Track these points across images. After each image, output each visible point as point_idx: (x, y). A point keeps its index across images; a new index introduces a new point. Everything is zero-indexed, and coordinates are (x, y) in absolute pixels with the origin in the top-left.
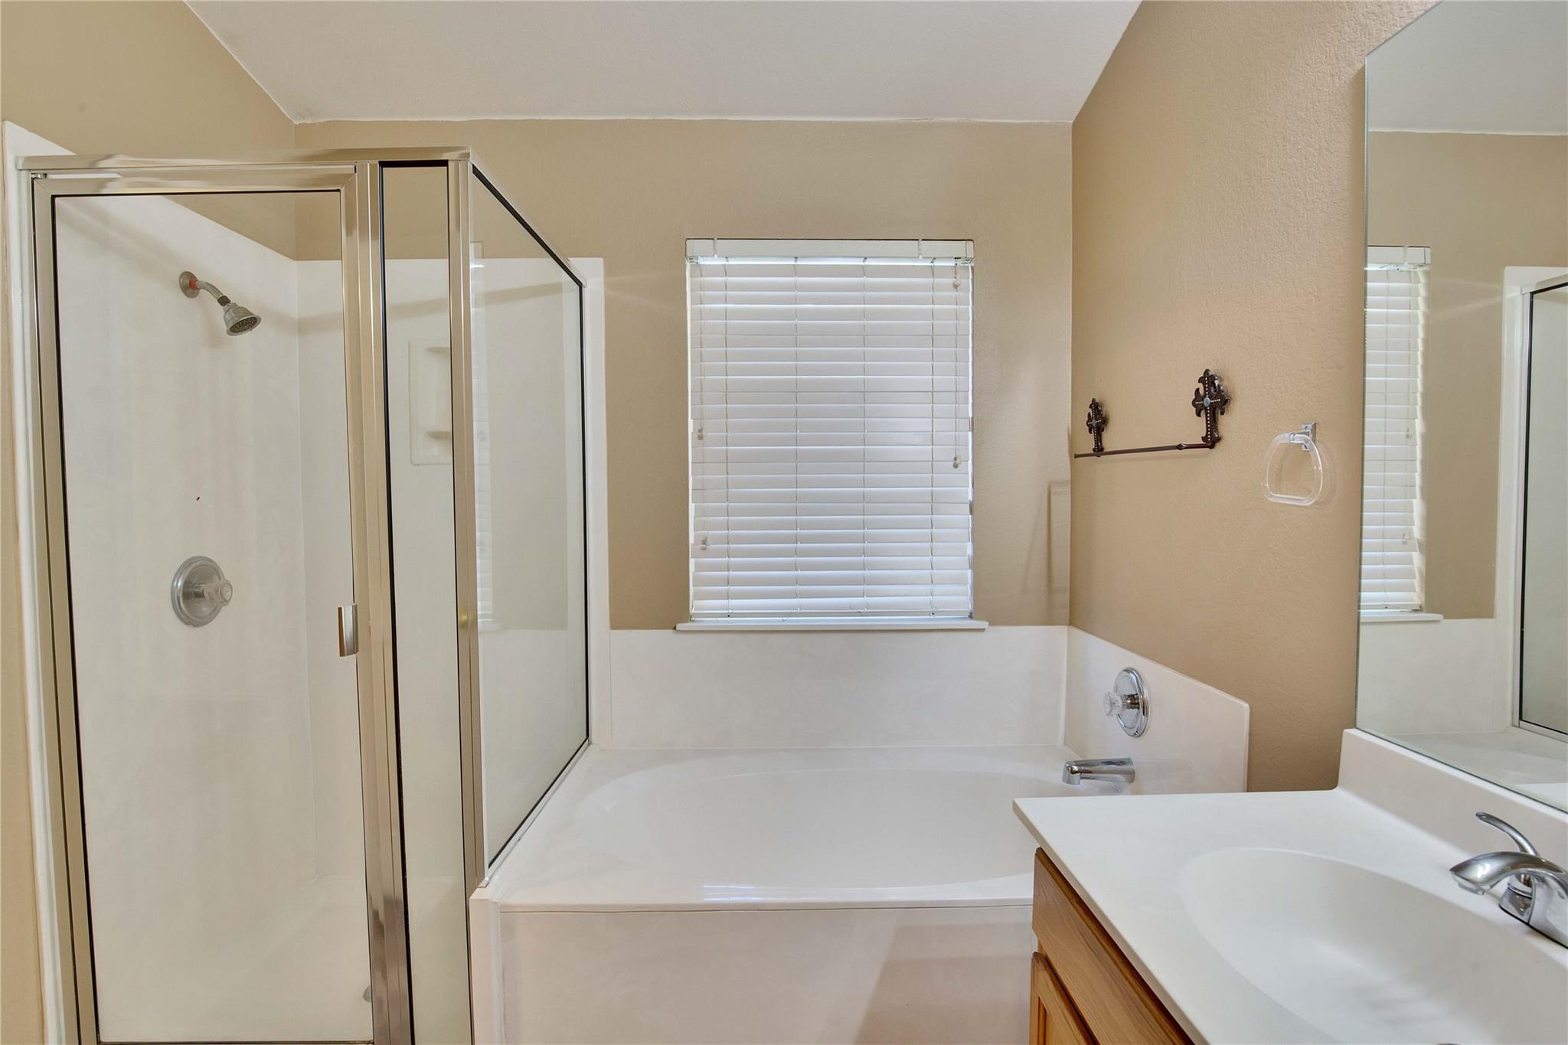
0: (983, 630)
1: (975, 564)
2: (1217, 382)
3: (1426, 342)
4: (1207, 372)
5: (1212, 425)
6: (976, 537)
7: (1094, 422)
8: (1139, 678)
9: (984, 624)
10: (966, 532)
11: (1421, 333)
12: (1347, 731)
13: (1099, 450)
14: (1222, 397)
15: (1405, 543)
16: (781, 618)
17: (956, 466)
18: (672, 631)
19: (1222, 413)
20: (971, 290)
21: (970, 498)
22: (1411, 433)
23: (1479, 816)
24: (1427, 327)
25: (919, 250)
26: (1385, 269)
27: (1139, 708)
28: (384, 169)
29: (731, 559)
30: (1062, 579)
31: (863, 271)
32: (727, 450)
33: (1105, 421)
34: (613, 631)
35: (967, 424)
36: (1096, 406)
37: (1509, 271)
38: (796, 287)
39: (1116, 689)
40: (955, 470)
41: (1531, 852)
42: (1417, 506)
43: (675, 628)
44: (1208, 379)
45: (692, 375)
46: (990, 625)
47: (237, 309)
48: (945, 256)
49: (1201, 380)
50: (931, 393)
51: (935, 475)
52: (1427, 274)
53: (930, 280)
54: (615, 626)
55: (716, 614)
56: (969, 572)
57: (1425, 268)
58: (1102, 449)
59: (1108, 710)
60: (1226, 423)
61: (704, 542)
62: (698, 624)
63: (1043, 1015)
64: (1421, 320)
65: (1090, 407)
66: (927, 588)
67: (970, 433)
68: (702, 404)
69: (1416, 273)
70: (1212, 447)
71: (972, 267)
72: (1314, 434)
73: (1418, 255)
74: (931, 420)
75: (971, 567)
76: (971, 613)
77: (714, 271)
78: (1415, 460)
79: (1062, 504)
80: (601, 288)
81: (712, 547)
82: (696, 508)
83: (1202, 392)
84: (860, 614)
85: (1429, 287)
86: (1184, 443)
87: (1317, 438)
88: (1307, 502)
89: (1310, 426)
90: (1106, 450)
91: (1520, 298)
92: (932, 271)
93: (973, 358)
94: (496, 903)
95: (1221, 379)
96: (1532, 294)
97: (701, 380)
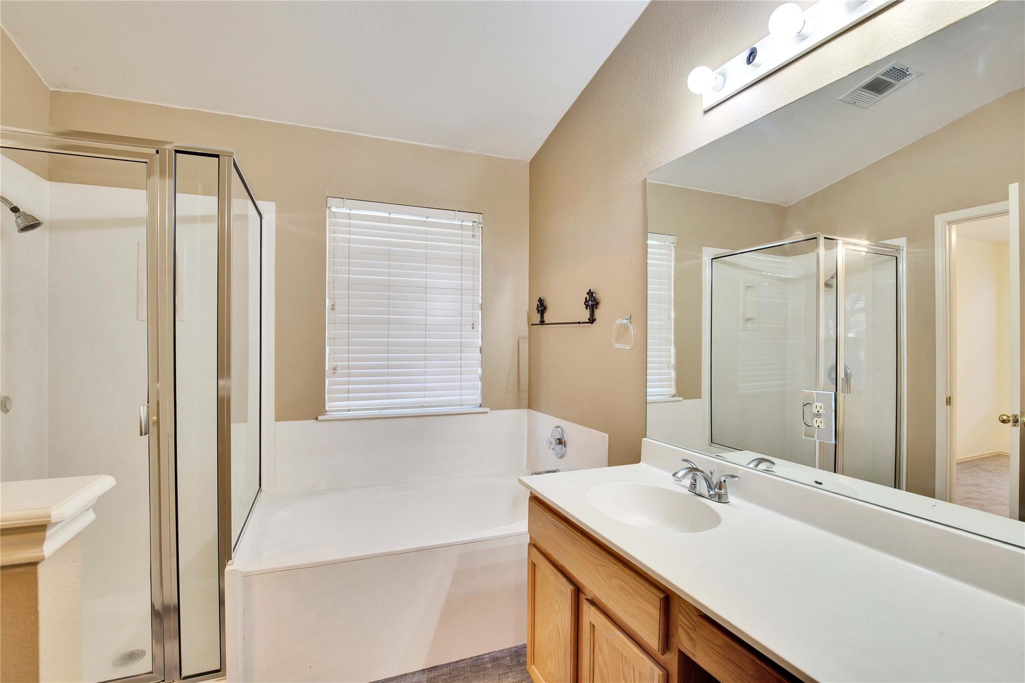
0: (487, 412)
1: (483, 379)
2: (594, 295)
3: (675, 277)
4: (590, 290)
5: (592, 314)
6: (483, 365)
7: (540, 309)
8: (562, 430)
9: (487, 410)
10: (478, 362)
11: (673, 273)
12: (643, 439)
13: (542, 322)
14: (596, 302)
15: (668, 366)
16: (379, 411)
17: (473, 328)
18: (314, 421)
19: (596, 309)
20: (481, 238)
21: (480, 345)
22: (670, 317)
23: (683, 460)
24: (675, 270)
25: (456, 216)
26: (660, 243)
27: (562, 444)
28: (177, 154)
29: (351, 378)
30: (525, 387)
31: (426, 224)
32: (348, 317)
33: (545, 308)
34: (277, 422)
35: (479, 307)
36: (541, 301)
37: (704, 249)
38: (390, 229)
39: (552, 436)
40: (473, 330)
41: (695, 467)
42: (673, 349)
43: (317, 419)
44: (590, 293)
45: (328, 274)
46: (491, 410)
47: (26, 216)
48: (468, 221)
49: (588, 293)
50: (460, 290)
51: (463, 333)
52: (675, 247)
53: (461, 232)
54: (278, 419)
55: (342, 410)
56: (480, 383)
57: (674, 245)
58: (544, 322)
59: (549, 446)
60: (597, 313)
61: (334, 369)
62: (330, 416)
63: (533, 567)
64: (673, 268)
65: (538, 301)
66: (458, 392)
67: (480, 312)
68: (334, 290)
69: (671, 246)
70: (592, 323)
71: (481, 227)
72: (630, 319)
73: (672, 239)
74: (460, 304)
75: (481, 381)
76: (481, 405)
77: (343, 215)
78: (671, 329)
79: (525, 347)
80: (273, 220)
81: (339, 371)
82: (329, 349)
83: (588, 299)
84: (423, 407)
85: (676, 253)
86: (581, 321)
87: (632, 321)
88: (628, 348)
89: (629, 317)
90: (545, 323)
91: (708, 260)
92: (462, 227)
93: (482, 273)
94: (240, 571)
95: (596, 294)
96: (712, 259)
97: (334, 277)
